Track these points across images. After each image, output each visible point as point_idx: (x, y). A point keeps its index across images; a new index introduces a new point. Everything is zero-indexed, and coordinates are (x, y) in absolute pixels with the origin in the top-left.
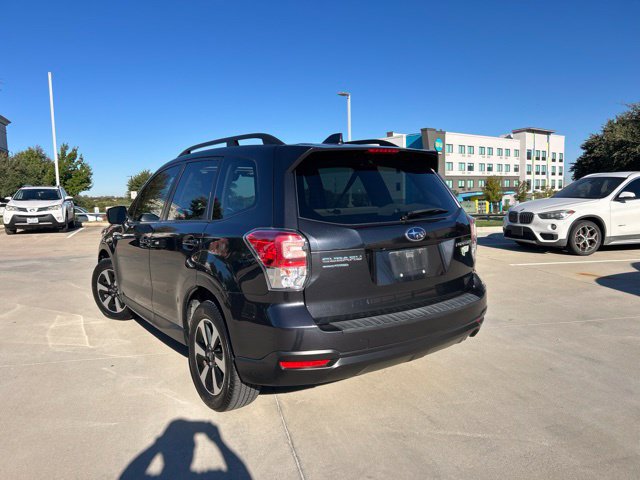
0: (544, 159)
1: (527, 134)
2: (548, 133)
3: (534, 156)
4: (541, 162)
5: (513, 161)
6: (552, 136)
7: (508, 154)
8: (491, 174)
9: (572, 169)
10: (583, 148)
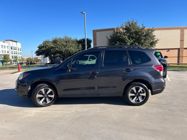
0: (16, 49)
1: (10, 41)
2: (16, 42)
3: (13, 48)
4: (15, 50)
5: (7, 50)
6: (17, 43)
7: (5, 47)
8: (6, 54)
9: (35, 53)
10: (38, 47)
